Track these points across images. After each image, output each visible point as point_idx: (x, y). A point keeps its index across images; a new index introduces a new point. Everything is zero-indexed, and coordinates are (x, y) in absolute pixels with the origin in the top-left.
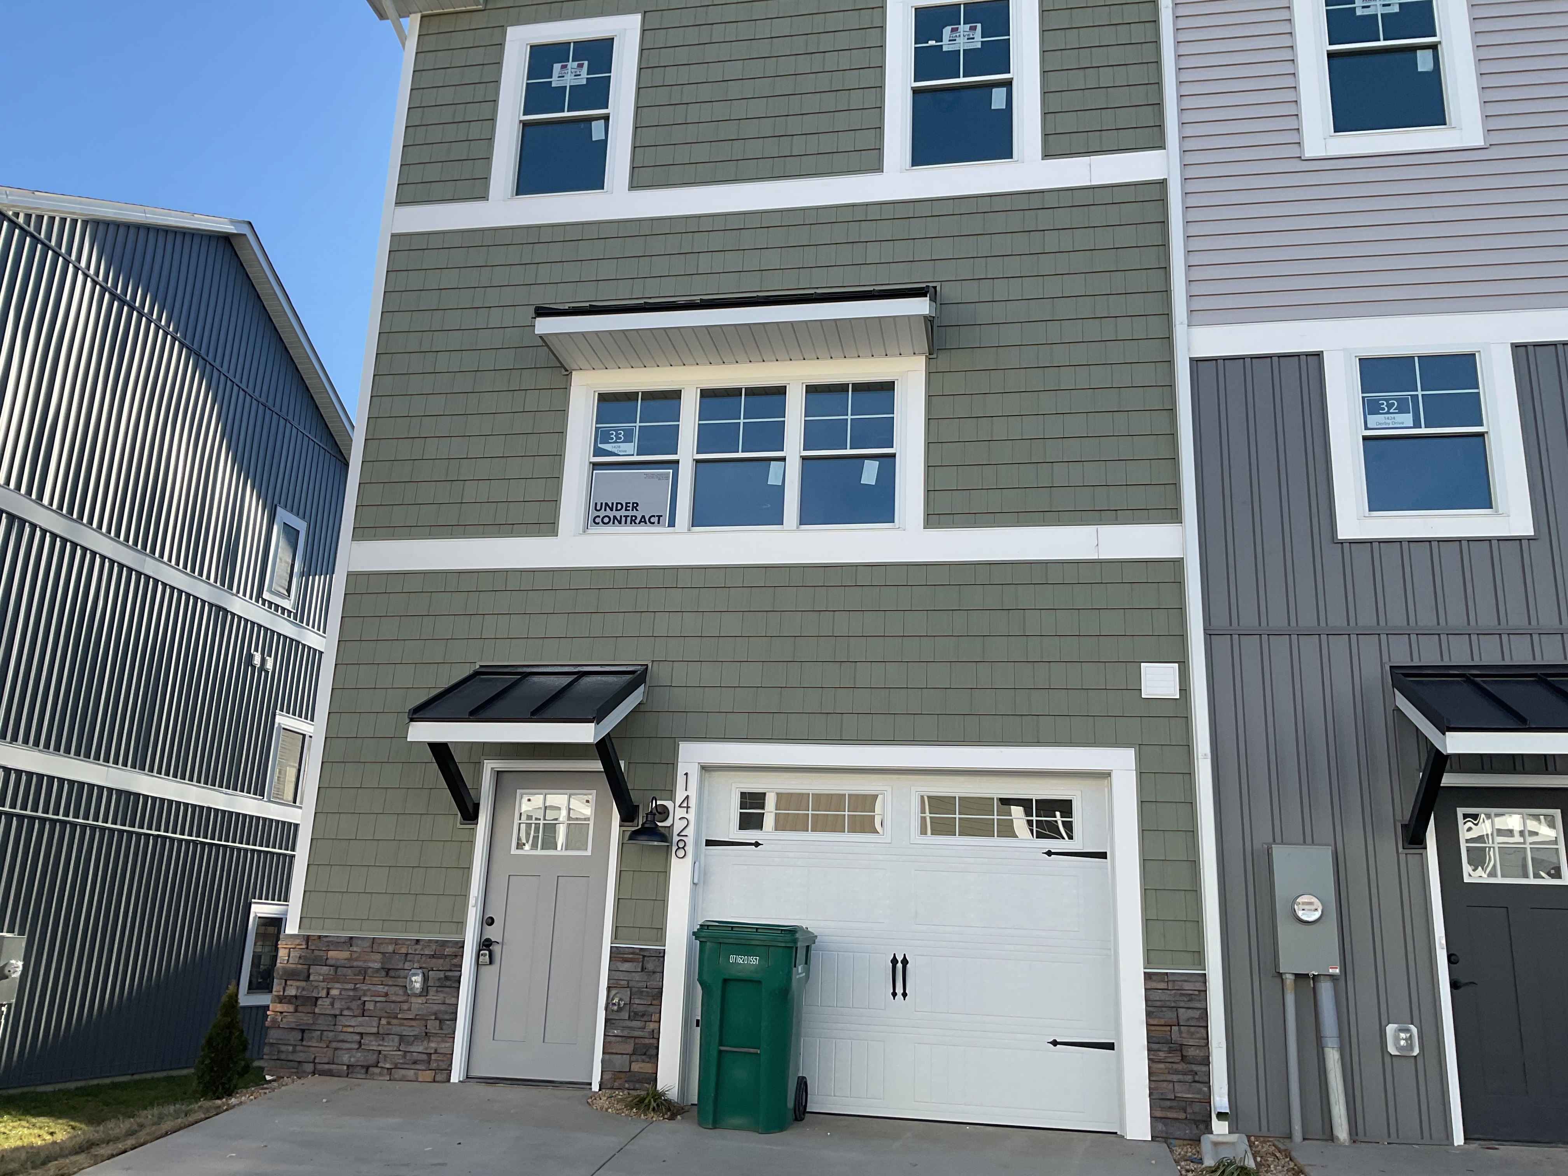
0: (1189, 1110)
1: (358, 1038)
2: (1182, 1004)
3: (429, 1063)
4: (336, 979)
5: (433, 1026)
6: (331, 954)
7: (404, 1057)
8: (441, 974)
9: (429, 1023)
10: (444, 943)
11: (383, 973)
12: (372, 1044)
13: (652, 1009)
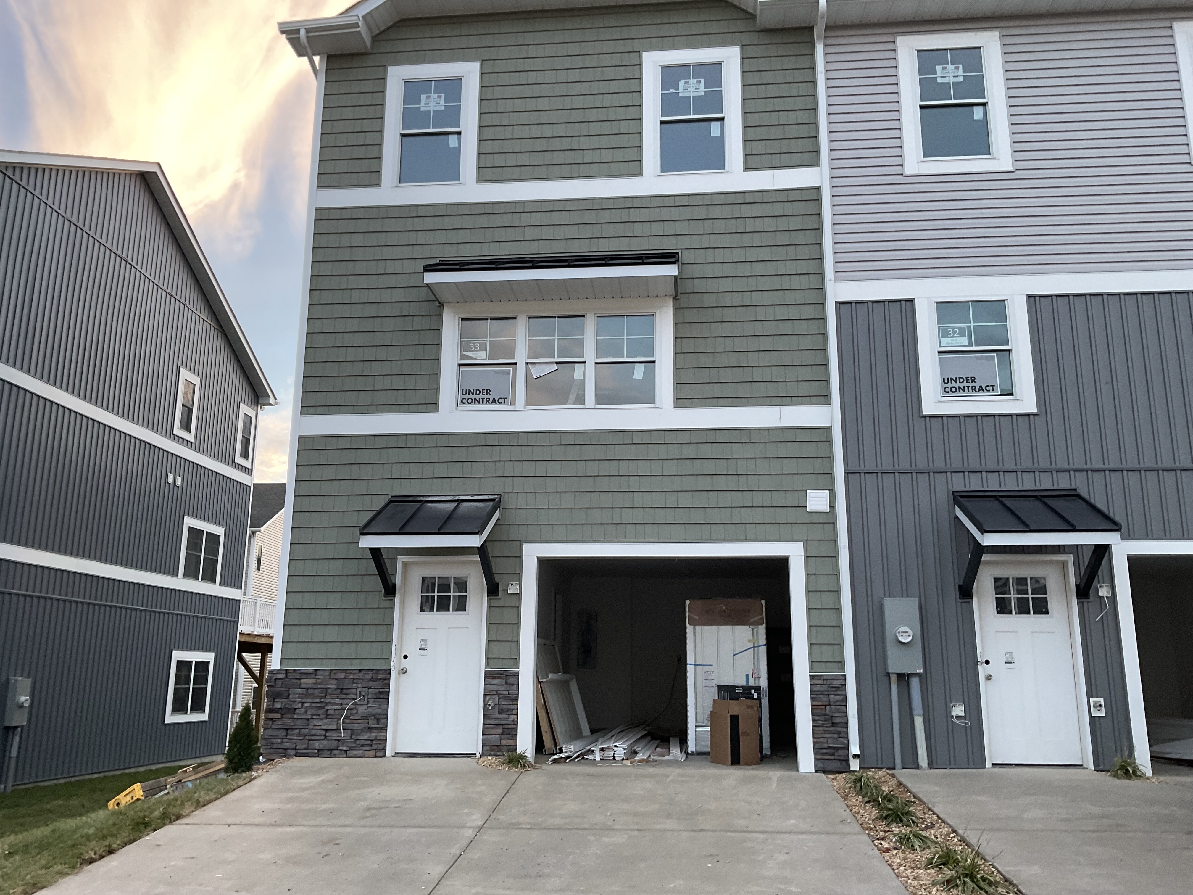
0: (836, 754)
1: (324, 732)
2: (832, 693)
3: (371, 746)
4: (307, 696)
5: (372, 723)
6: (302, 681)
7: (355, 742)
8: (377, 691)
9: (371, 722)
10: (378, 672)
11: (338, 692)
12: (334, 736)
13: (513, 707)
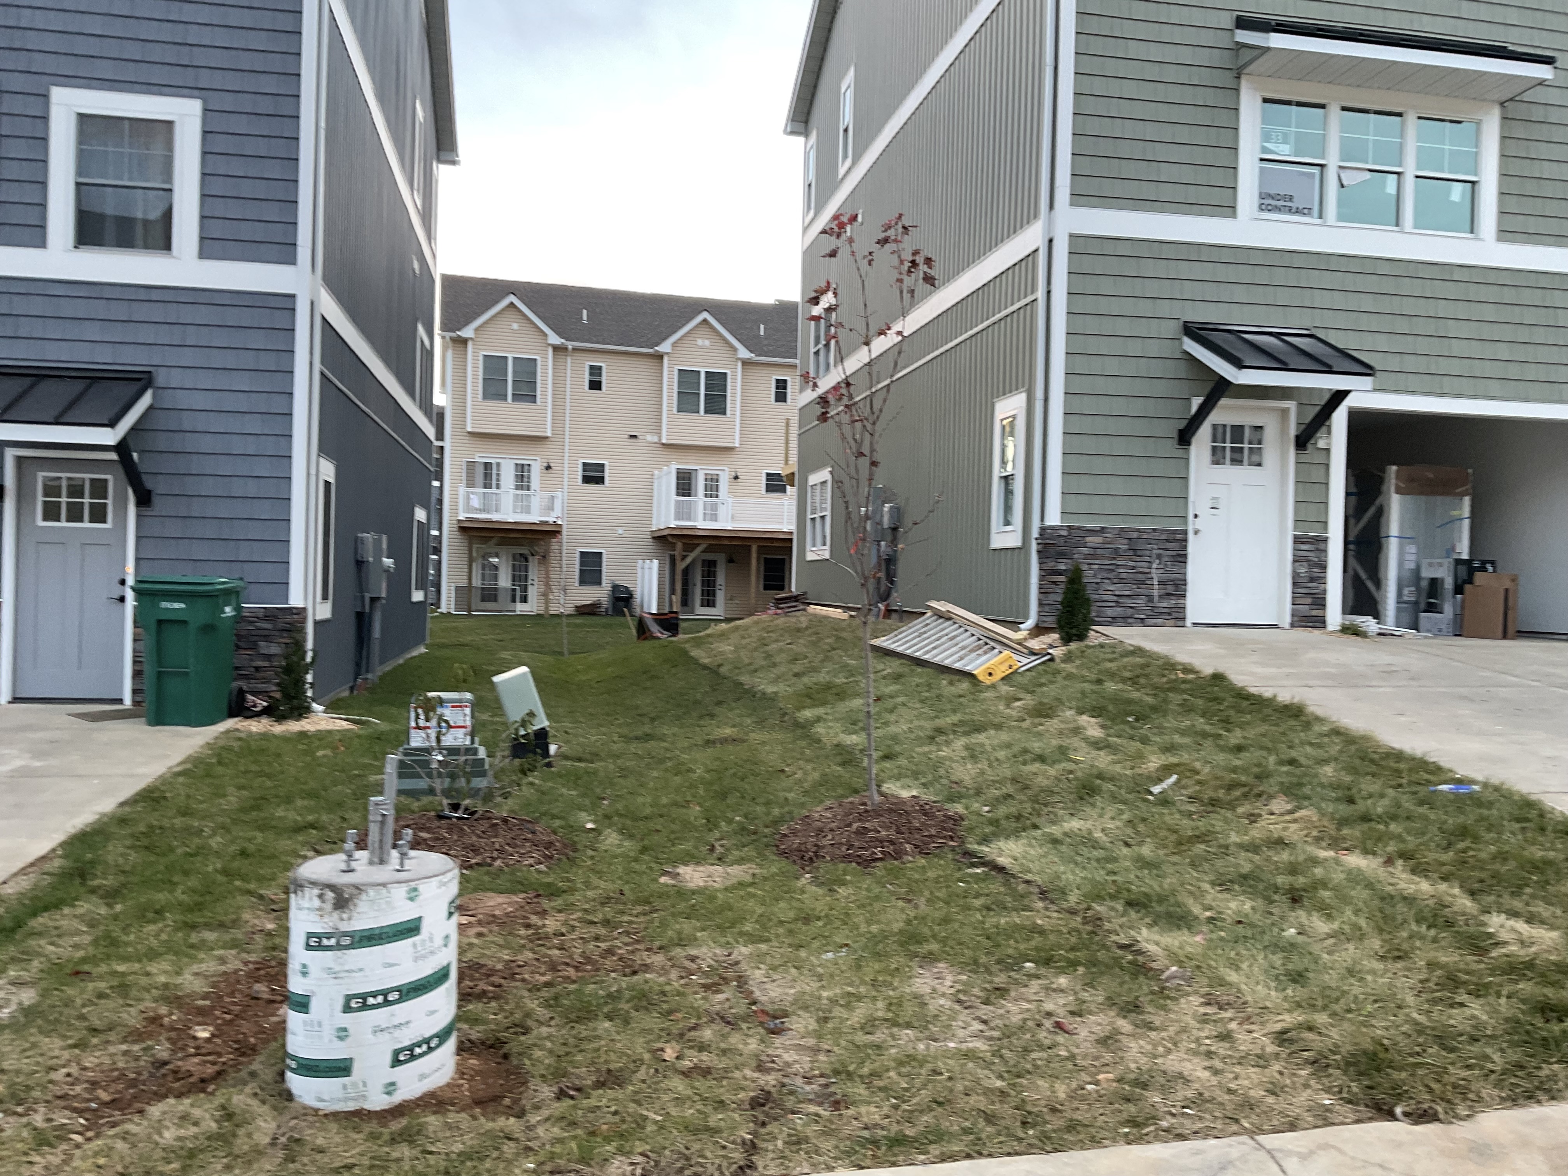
1: (1115, 598)
3: (1170, 614)
4: (1094, 556)
5: (1171, 589)
6: (1088, 539)
7: (1153, 610)
8: (1175, 553)
10: (1175, 532)
11: (1131, 553)
12: (1129, 602)
13: (1322, 575)
